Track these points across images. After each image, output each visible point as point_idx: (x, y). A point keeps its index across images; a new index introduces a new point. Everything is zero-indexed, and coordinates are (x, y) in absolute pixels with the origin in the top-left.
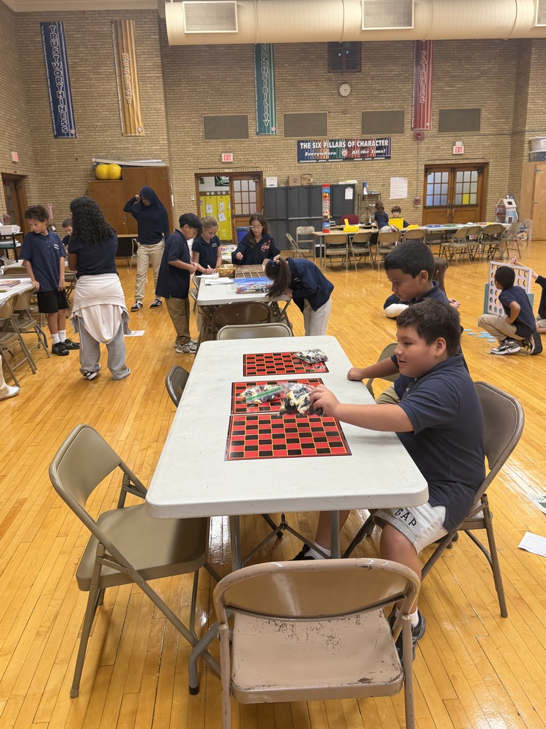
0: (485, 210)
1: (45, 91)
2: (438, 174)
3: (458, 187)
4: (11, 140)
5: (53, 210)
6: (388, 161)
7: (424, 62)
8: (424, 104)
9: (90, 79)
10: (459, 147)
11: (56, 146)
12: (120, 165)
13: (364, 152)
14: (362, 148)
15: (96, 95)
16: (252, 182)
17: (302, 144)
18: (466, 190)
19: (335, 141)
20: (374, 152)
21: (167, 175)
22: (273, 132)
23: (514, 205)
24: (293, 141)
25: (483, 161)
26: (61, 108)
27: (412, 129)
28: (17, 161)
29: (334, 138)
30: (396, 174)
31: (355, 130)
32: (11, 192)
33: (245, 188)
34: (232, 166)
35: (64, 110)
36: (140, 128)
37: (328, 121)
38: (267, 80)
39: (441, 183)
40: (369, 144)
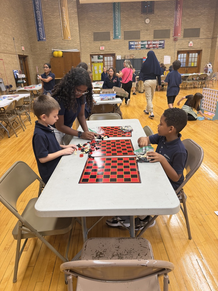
0: (200, 68)
1: (34, 23)
2: (182, 55)
3: (190, 59)
4: (21, 42)
5: (38, 69)
6: (163, 49)
7: (179, 9)
8: (178, 26)
9: (50, 18)
10: (192, 44)
11: (39, 44)
12: (62, 52)
13: (154, 46)
14: (154, 44)
15: (53, 24)
16: (111, 57)
17: (130, 43)
18: (193, 61)
19: (143, 41)
20: (158, 46)
21: (79, 55)
22: (119, 38)
23: (211, 66)
24: (127, 42)
25: (200, 49)
26: (40, 29)
27: (173, 37)
28: (24, 50)
29: (143, 40)
30: (166, 54)
31: (151, 37)
32: (22, 62)
33: (109, 60)
34: (104, 51)
35: (41, 30)
36: (69, 37)
37: (141, 33)
38: (118, 17)
39: (183, 58)
40: (156, 42)
